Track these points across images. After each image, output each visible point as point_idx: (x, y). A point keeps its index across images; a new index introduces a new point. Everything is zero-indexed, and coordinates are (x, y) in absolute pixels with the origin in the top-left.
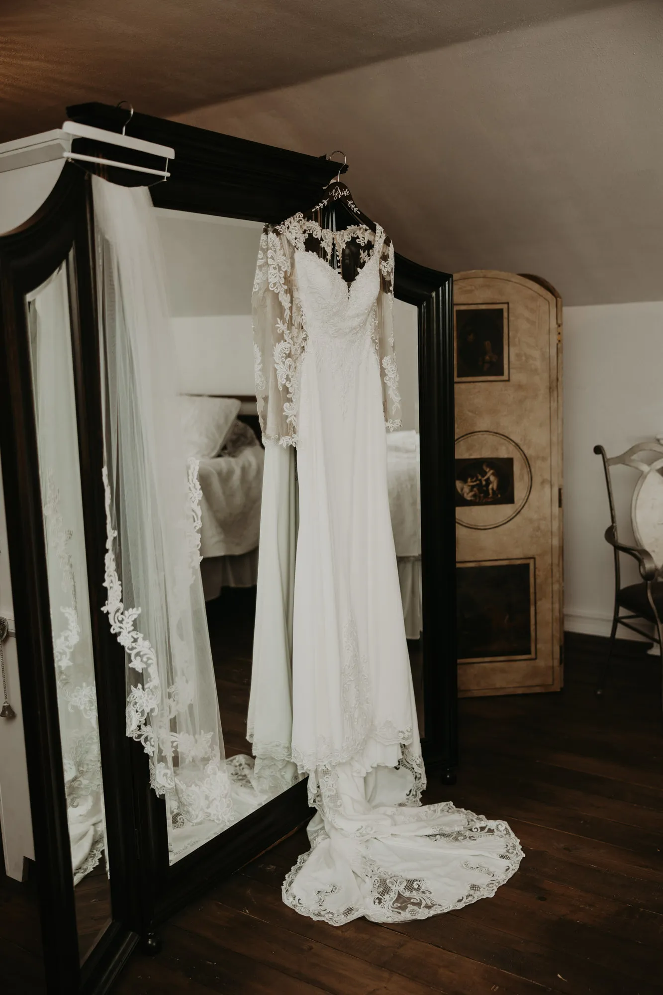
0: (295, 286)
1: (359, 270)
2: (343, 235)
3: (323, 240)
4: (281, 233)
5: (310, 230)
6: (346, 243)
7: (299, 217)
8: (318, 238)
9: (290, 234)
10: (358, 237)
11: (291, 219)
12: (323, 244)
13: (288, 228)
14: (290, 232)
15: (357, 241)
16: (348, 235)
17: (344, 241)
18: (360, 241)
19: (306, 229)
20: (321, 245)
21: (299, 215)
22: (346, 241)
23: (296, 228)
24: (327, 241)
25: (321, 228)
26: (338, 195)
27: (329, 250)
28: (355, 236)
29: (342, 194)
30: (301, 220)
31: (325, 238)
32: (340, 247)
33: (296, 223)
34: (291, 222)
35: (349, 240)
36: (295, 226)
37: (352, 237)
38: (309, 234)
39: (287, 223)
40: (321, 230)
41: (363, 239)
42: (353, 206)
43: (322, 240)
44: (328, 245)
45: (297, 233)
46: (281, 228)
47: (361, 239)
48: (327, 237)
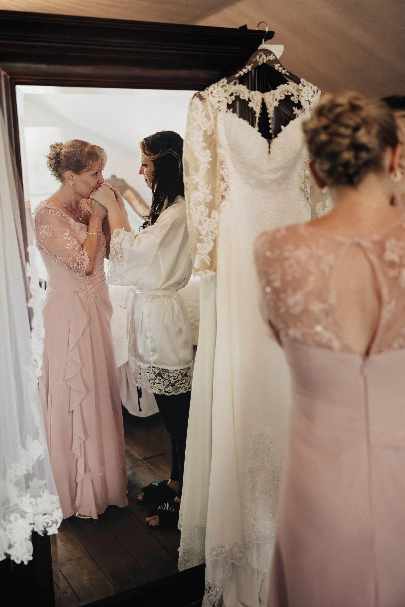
0: (218, 143)
1: (282, 127)
2: (274, 95)
3: (251, 101)
4: (204, 97)
5: (236, 93)
6: (279, 102)
7: (223, 83)
8: (245, 100)
9: (214, 98)
10: (293, 95)
11: (215, 85)
12: (251, 105)
13: (212, 93)
14: (213, 96)
15: (292, 98)
16: (280, 94)
17: (276, 100)
18: (294, 99)
19: (233, 92)
20: (249, 105)
21: (224, 81)
22: (278, 100)
23: (219, 93)
24: (256, 101)
25: (249, 91)
26: (263, 60)
27: (258, 110)
28: (290, 94)
29: (268, 59)
30: (225, 85)
31: (253, 98)
32: (271, 106)
33: (219, 88)
34: (214, 88)
35: (282, 98)
36: (218, 91)
37: (285, 95)
38: (236, 97)
39: (211, 88)
40: (249, 92)
41: (297, 97)
42: (280, 69)
43: (249, 100)
44: (257, 105)
45: (220, 97)
46: (205, 93)
47: (296, 96)
48: (255, 98)
